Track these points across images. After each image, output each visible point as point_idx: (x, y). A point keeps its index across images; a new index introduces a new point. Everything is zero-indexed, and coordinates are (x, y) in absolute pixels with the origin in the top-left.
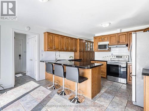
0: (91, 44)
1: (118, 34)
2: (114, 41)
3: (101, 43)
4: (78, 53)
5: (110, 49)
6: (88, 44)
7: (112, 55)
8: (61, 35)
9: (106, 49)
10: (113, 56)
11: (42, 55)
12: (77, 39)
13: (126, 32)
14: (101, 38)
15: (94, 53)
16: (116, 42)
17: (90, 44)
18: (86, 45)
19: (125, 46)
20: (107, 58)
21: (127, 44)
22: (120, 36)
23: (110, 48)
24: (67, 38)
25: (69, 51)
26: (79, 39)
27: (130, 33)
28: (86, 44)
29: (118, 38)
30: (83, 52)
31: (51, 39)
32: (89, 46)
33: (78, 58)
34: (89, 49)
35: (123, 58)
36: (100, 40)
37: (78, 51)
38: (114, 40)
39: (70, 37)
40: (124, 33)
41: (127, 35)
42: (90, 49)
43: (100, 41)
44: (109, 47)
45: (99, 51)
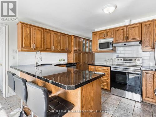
0: (91, 43)
1: (126, 26)
2: (121, 37)
3: (103, 41)
4: (72, 55)
5: (115, 49)
6: (86, 43)
7: (118, 56)
8: (46, 29)
9: (110, 49)
10: (120, 59)
11: (14, 58)
12: (71, 36)
13: (139, 23)
14: (103, 33)
15: (94, 54)
16: (124, 38)
17: (89, 43)
18: (84, 44)
19: (138, 43)
20: (111, 61)
21: (141, 41)
22: (130, 30)
23: (115, 47)
24: (55, 33)
25: (59, 52)
26: (73, 35)
27: (145, 24)
28: (84, 42)
29: (127, 32)
30: (80, 53)
31: (29, 33)
32: (88, 45)
33: (72, 62)
34: (87, 50)
35: (133, 61)
36: (101, 36)
37: (72, 52)
38: (120, 35)
39: (60, 33)
40: (136, 24)
41: (140, 27)
42: (89, 49)
43: (101, 38)
44: (114, 45)
45: (100, 52)
